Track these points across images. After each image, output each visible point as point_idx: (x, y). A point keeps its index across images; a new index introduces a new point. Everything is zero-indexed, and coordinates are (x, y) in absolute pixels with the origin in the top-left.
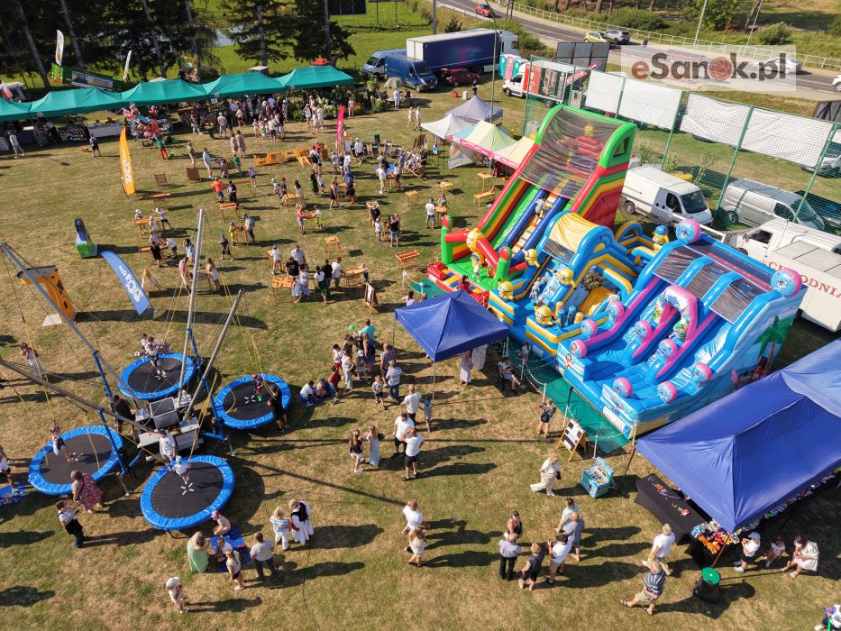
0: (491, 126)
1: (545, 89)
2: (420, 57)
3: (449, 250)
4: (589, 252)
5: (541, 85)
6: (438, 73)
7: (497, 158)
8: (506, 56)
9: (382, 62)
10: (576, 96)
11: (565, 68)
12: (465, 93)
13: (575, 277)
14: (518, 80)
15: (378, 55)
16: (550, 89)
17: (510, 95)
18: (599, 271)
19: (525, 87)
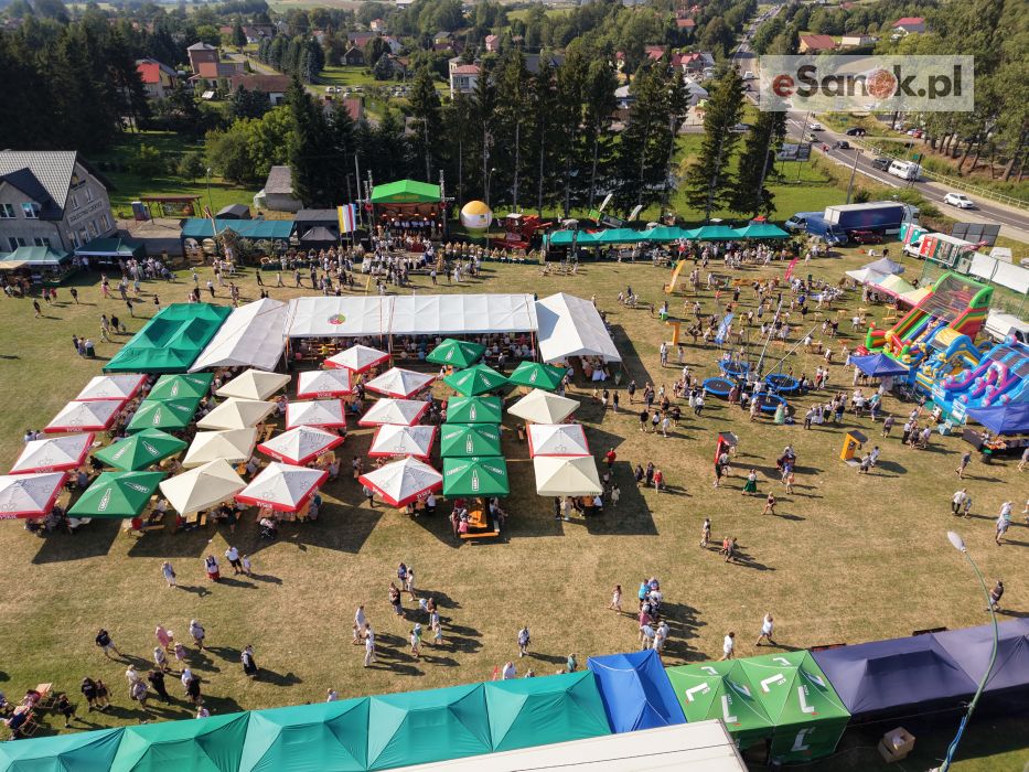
0: (897, 278)
1: (939, 254)
2: (836, 220)
3: (871, 341)
4: (956, 346)
5: (936, 252)
6: (848, 233)
7: (901, 298)
8: (907, 225)
9: (803, 221)
10: (964, 263)
11: (958, 242)
12: (871, 251)
13: (947, 358)
14: (917, 245)
15: (800, 216)
16: (943, 255)
17: (908, 255)
18: (961, 357)
19: (923, 251)
